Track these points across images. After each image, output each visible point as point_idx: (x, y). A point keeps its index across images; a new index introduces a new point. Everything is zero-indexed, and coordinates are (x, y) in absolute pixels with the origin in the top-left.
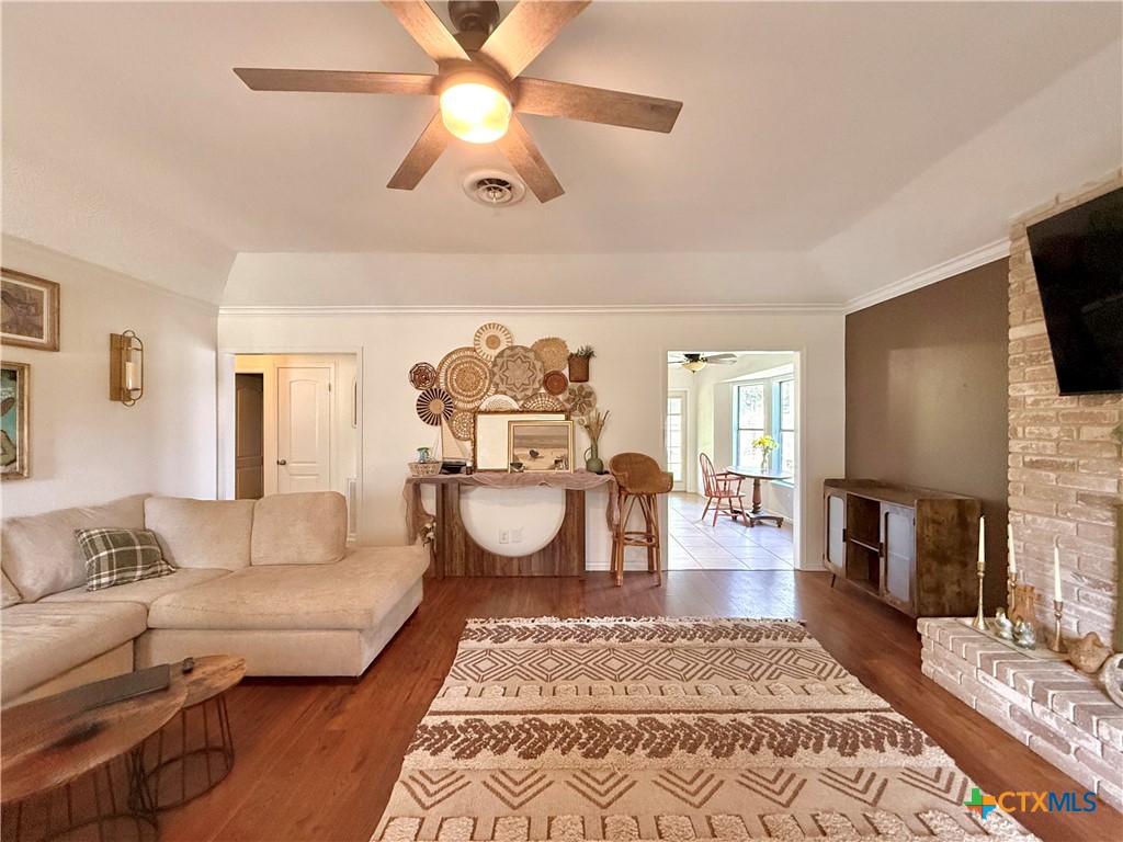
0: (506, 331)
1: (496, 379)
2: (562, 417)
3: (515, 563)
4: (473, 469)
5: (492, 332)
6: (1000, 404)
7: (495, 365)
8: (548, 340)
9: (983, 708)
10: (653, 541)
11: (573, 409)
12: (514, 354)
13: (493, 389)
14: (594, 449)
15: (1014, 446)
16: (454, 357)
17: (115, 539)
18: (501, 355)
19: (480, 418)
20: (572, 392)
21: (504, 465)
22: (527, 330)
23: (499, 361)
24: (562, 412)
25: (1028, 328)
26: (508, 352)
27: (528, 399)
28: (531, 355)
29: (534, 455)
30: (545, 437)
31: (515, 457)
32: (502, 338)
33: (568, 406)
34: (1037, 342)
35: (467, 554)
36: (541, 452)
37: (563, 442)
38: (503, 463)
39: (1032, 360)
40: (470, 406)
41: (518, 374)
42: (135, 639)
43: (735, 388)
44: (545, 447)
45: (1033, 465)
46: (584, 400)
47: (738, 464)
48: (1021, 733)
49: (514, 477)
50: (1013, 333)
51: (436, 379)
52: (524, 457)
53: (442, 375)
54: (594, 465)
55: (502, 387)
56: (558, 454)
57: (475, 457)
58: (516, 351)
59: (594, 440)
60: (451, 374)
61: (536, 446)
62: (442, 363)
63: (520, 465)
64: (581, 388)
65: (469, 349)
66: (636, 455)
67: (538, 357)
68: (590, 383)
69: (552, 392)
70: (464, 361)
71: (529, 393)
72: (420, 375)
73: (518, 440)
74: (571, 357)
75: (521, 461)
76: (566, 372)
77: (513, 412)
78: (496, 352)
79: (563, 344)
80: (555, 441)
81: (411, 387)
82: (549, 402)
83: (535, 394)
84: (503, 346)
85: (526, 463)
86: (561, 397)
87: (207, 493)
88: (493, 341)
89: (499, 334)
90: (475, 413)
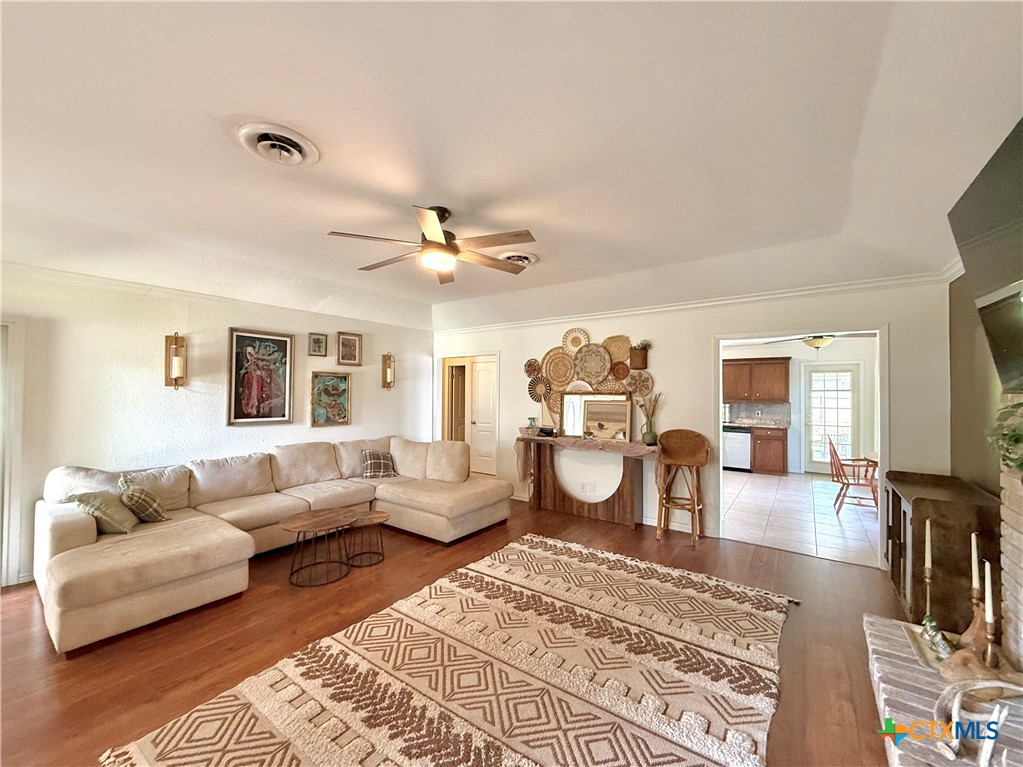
0: (585, 333)
1: (578, 369)
2: (624, 398)
3: (586, 507)
4: (561, 433)
5: (570, 339)
7: (577, 358)
8: (614, 337)
10: (700, 506)
11: (634, 391)
12: (590, 349)
13: (576, 377)
14: (650, 424)
16: (551, 354)
17: (375, 456)
18: (580, 351)
19: (567, 398)
20: (633, 378)
21: (580, 433)
22: (600, 330)
23: (579, 356)
24: (623, 394)
26: (585, 349)
27: (600, 383)
28: (602, 350)
29: (601, 427)
30: (609, 414)
31: (588, 428)
32: (583, 338)
33: (630, 389)
35: (555, 495)
36: (606, 425)
37: (622, 418)
38: (579, 432)
40: (561, 389)
41: (593, 365)
42: (371, 502)
44: (608, 420)
46: (644, 384)
49: (585, 442)
51: (540, 369)
52: (594, 428)
53: (544, 367)
54: (648, 439)
55: (582, 375)
56: (620, 427)
57: (561, 425)
58: (591, 347)
59: (648, 417)
60: (549, 367)
61: (602, 419)
62: (544, 359)
63: (591, 434)
64: (640, 375)
65: (560, 348)
66: (687, 432)
67: (607, 351)
68: (649, 370)
69: (618, 378)
70: (556, 356)
71: (601, 379)
72: (532, 368)
73: (591, 414)
74: (632, 349)
75: (592, 431)
76: (628, 362)
77: (588, 393)
78: (576, 349)
79: (626, 339)
80: (616, 417)
81: (525, 375)
82: (616, 386)
83: (606, 380)
84: (582, 344)
85: (595, 432)
86: (624, 382)
87: (426, 438)
88: (576, 341)
89: (579, 335)
90: (563, 394)
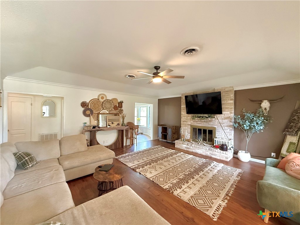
1: (103, 106)
5: (102, 96)
6: (180, 114)
7: (103, 103)
8: (114, 98)
9: (182, 148)
11: (119, 113)
13: (102, 109)
14: (123, 121)
15: (182, 119)
16: (93, 100)
18: (105, 101)
19: (100, 115)
20: (119, 110)
22: (110, 96)
25: (183, 106)
27: (110, 111)
28: (111, 102)
29: (113, 123)
30: (115, 119)
32: (105, 97)
34: (184, 108)
36: (114, 122)
37: (118, 120)
39: (183, 110)
40: (97, 112)
41: (108, 105)
43: (139, 108)
45: (183, 121)
46: (121, 111)
47: (140, 124)
48: (186, 149)
49: (108, 128)
50: (182, 106)
52: (110, 124)
53: (89, 105)
54: (123, 125)
55: (104, 108)
56: (118, 122)
57: (99, 124)
58: (108, 100)
59: (123, 119)
60: (92, 105)
62: (89, 102)
65: (96, 99)
67: (112, 102)
68: (122, 108)
69: (115, 110)
70: (95, 101)
72: (84, 104)
73: (109, 120)
74: (119, 103)
75: (110, 125)
76: (118, 106)
77: (107, 114)
79: (117, 100)
80: (117, 120)
81: (81, 107)
82: (114, 112)
83: (112, 110)
84: (104, 99)
85: (111, 125)
86: (117, 111)
88: (102, 98)
89: (104, 96)
90: (98, 114)
